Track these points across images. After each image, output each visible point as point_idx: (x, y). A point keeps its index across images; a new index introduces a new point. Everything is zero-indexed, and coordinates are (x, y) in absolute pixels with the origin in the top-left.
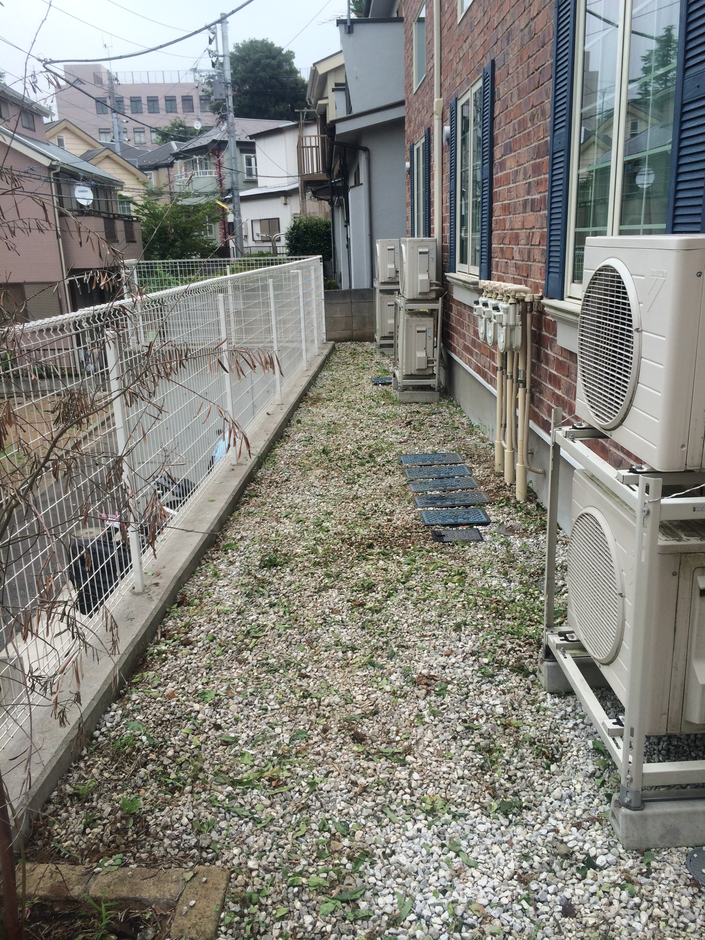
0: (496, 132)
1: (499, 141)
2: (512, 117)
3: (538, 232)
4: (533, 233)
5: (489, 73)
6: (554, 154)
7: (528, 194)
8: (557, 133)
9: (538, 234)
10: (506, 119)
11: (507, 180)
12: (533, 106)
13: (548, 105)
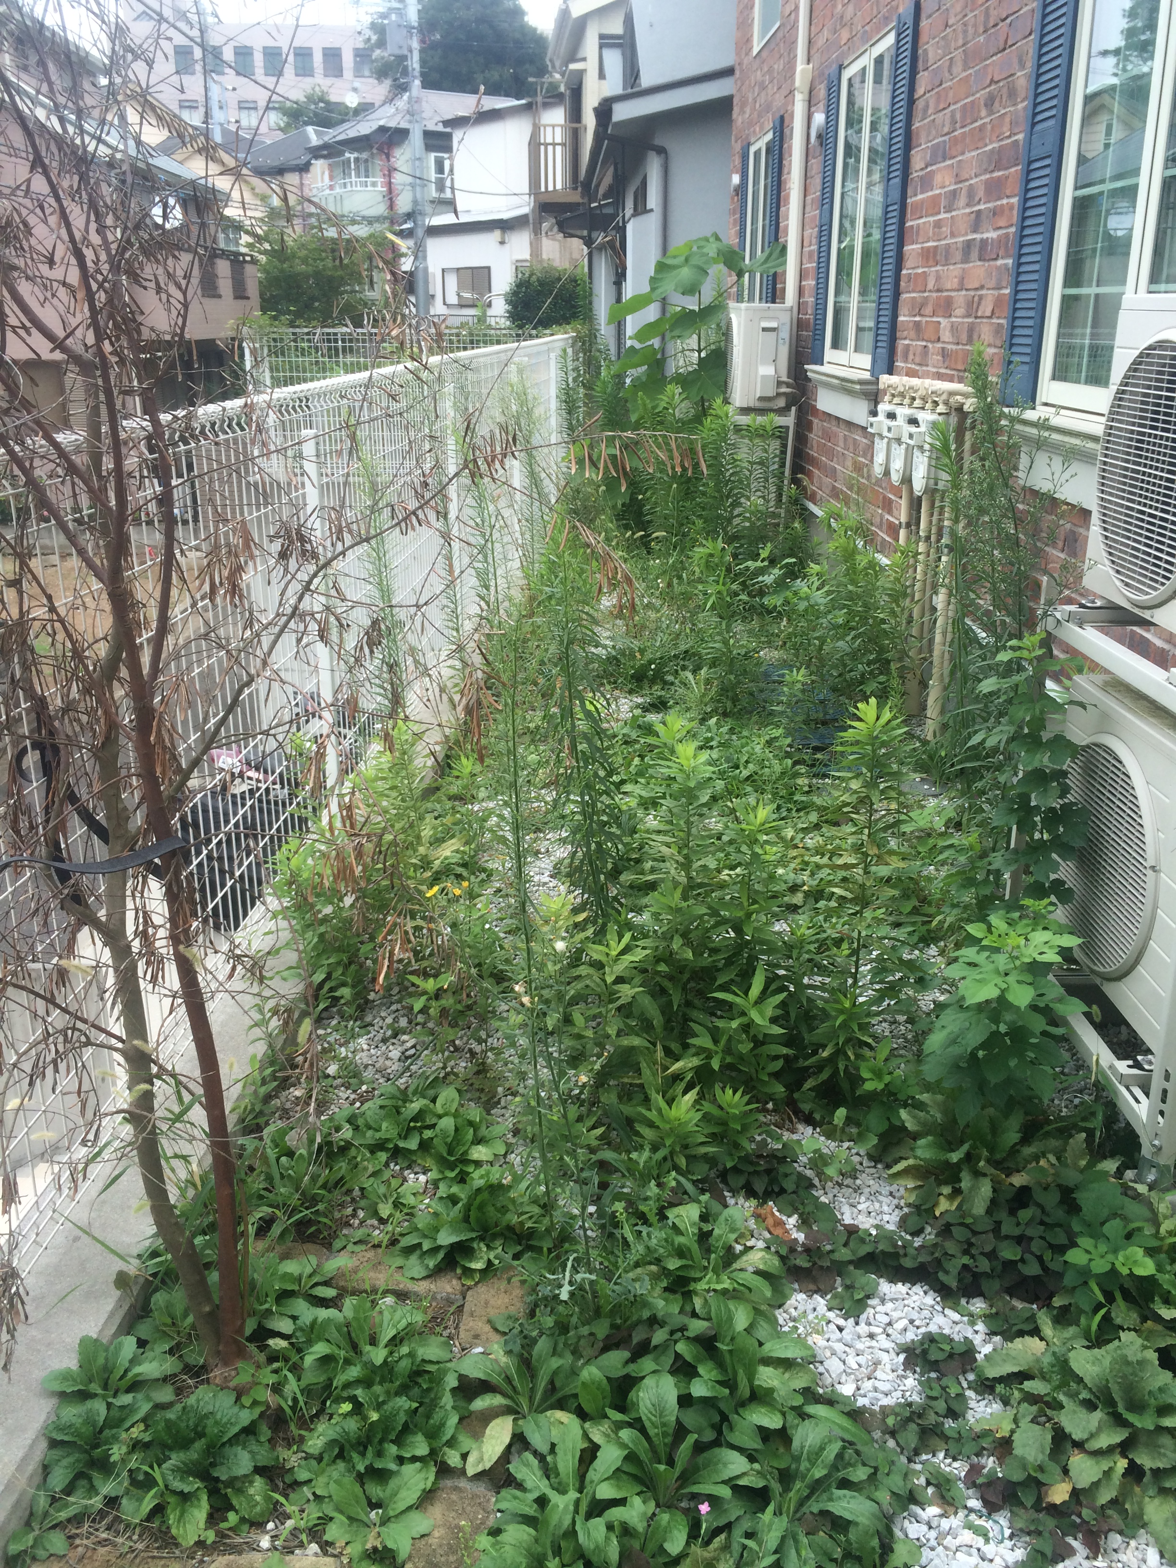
0: (916, 125)
1: (923, 141)
2: (950, 100)
3: (989, 295)
4: (981, 297)
5: (910, 23)
6: (1030, 163)
7: (975, 230)
8: (1038, 127)
9: (990, 298)
10: (938, 101)
11: (933, 206)
12: (992, 82)
13: (1022, 80)
